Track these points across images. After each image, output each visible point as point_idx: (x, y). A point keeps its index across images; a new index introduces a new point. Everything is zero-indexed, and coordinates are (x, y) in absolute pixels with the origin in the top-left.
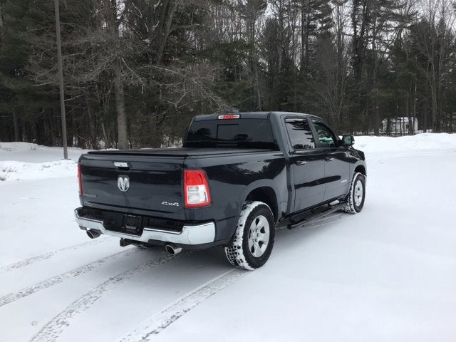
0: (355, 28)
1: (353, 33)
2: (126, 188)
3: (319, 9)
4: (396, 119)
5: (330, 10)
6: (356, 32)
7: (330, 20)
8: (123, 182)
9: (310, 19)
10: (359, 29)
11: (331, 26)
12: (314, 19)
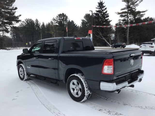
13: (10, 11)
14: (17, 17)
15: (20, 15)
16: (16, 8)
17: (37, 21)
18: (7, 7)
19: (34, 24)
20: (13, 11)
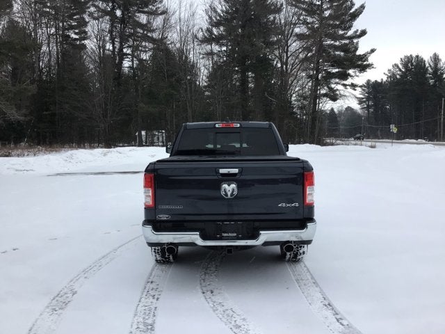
0: (113, 44)
1: (111, 48)
2: (232, 195)
3: (73, 19)
4: (159, 132)
5: (86, 24)
6: (114, 48)
7: (85, 32)
8: (229, 188)
9: (64, 29)
10: (117, 45)
11: (85, 39)
12: (68, 29)
13: (347, 42)
14: (364, 57)
15: (373, 51)
16: (364, 33)
17: (436, 59)
18: (341, 32)
19: (427, 69)
20: (355, 41)
